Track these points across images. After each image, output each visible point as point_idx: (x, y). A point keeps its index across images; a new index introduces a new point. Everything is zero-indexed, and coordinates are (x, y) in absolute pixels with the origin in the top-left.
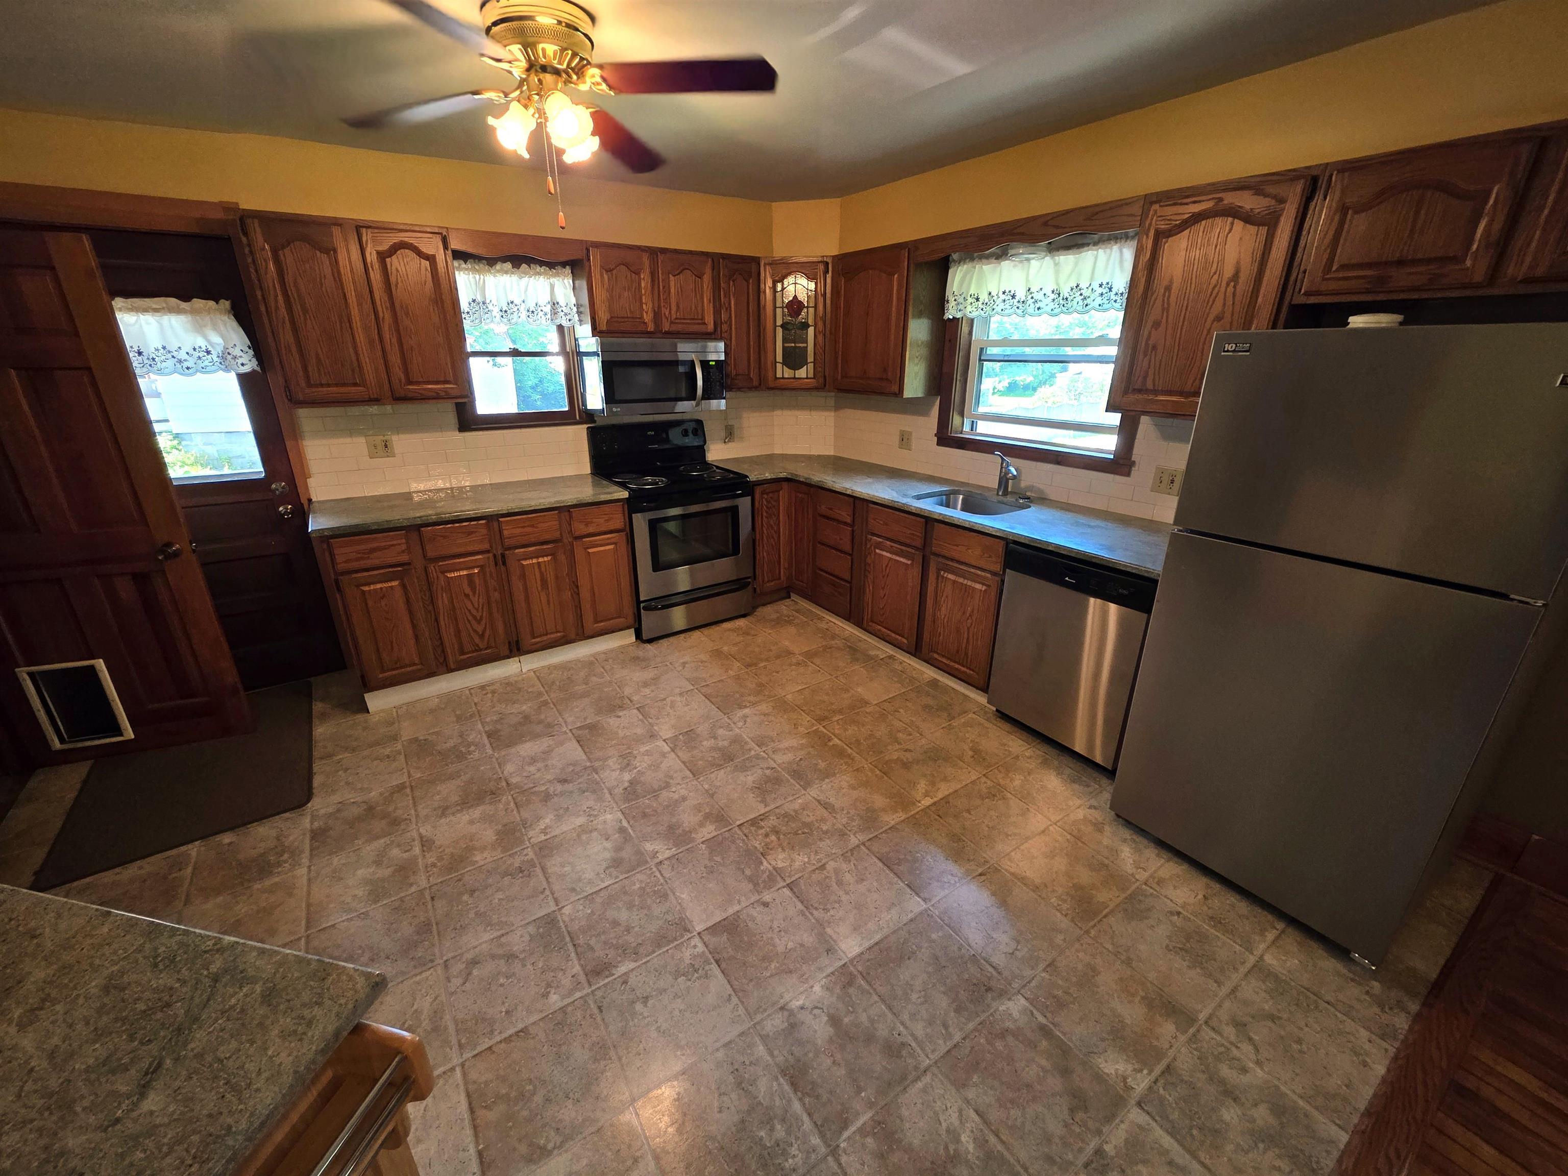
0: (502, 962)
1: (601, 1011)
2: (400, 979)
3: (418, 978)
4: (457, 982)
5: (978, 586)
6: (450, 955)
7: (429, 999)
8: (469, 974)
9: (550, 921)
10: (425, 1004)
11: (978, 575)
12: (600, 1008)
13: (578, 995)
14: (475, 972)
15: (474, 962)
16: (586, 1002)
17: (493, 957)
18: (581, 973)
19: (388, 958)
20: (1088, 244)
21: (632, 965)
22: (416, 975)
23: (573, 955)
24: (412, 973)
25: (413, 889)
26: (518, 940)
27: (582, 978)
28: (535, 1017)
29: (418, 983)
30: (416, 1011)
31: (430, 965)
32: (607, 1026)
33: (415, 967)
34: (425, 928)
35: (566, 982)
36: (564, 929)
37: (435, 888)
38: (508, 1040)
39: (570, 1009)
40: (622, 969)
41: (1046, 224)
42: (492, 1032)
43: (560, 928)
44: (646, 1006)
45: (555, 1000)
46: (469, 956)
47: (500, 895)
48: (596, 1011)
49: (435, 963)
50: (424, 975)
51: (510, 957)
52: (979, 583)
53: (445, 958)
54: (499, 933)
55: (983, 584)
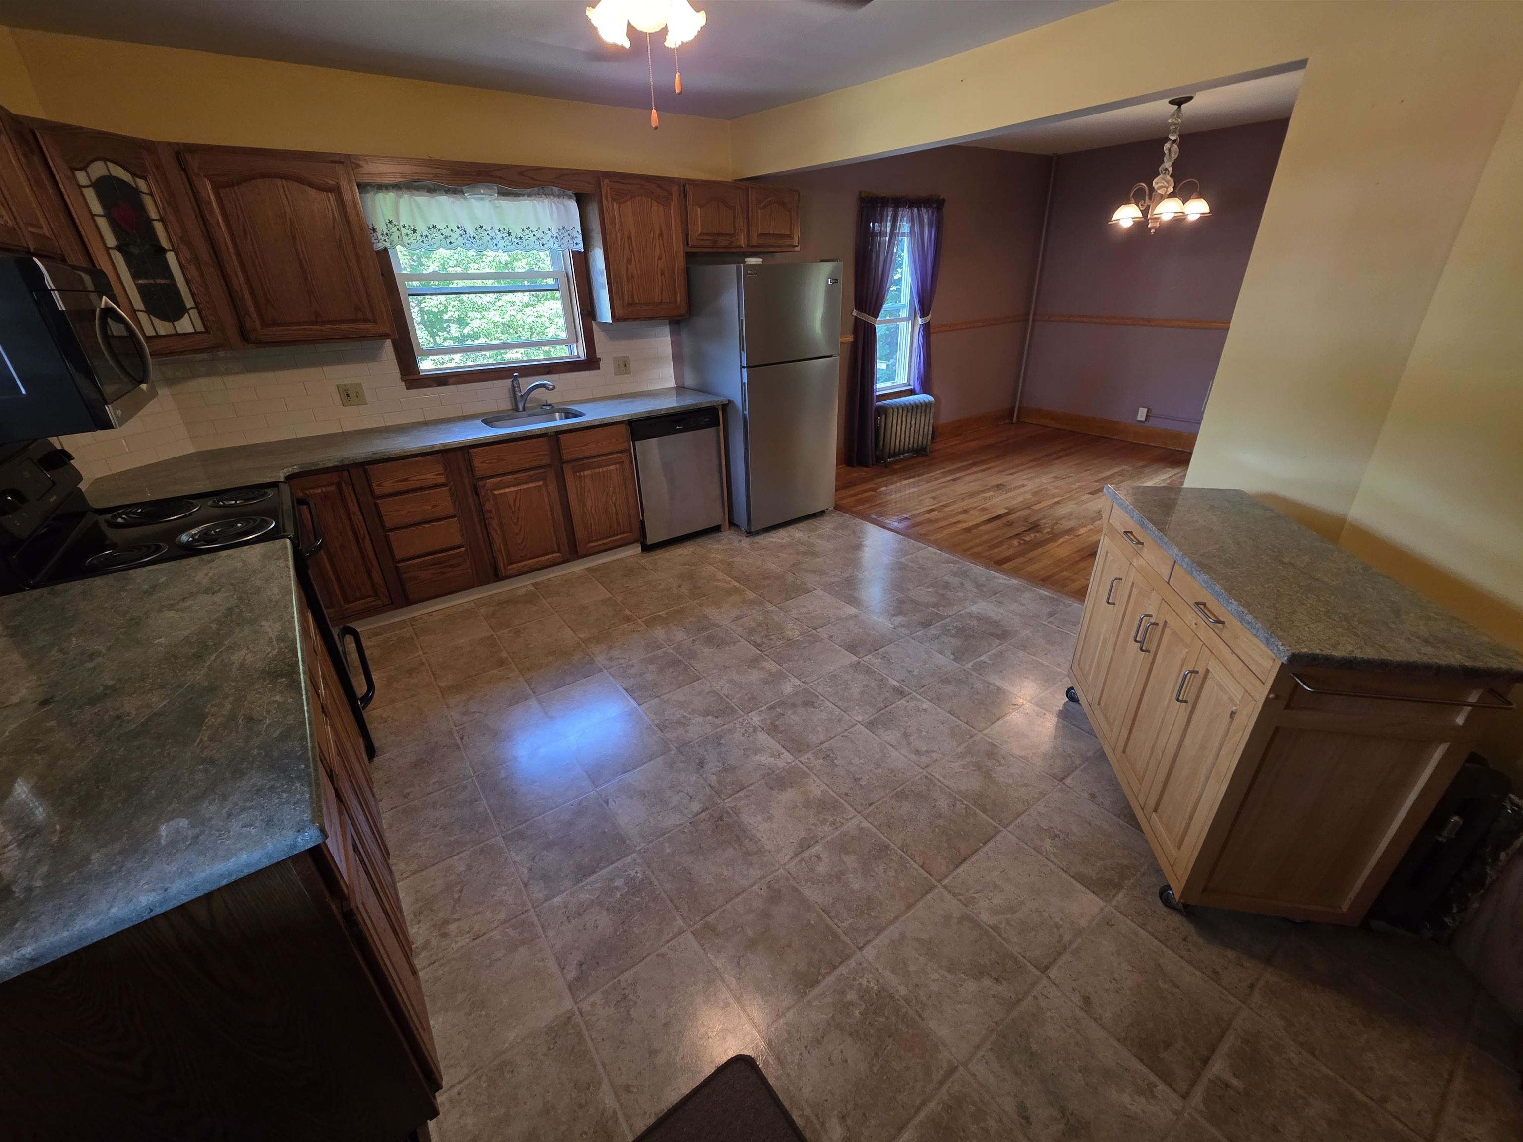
0: (912, 738)
2: (947, 789)
3: (941, 779)
4: (934, 756)
5: (613, 467)
6: (917, 768)
7: (953, 765)
8: (927, 752)
9: (871, 725)
10: (957, 766)
11: (611, 459)
14: (924, 749)
15: (917, 752)
17: (909, 744)
19: (934, 807)
22: (940, 781)
23: (893, 706)
24: (940, 784)
26: (891, 736)
29: (945, 777)
30: (964, 768)
31: (929, 776)
33: (934, 785)
34: (901, 796)
36: (876, 715)
42: (957, 726)
43: (875, 718)
46: (913, 757)
47: (856, 761)
49: (926, 774)
50: (937, 775)
51: (906, 735)
53: (921, 770)
54: (888, 747)
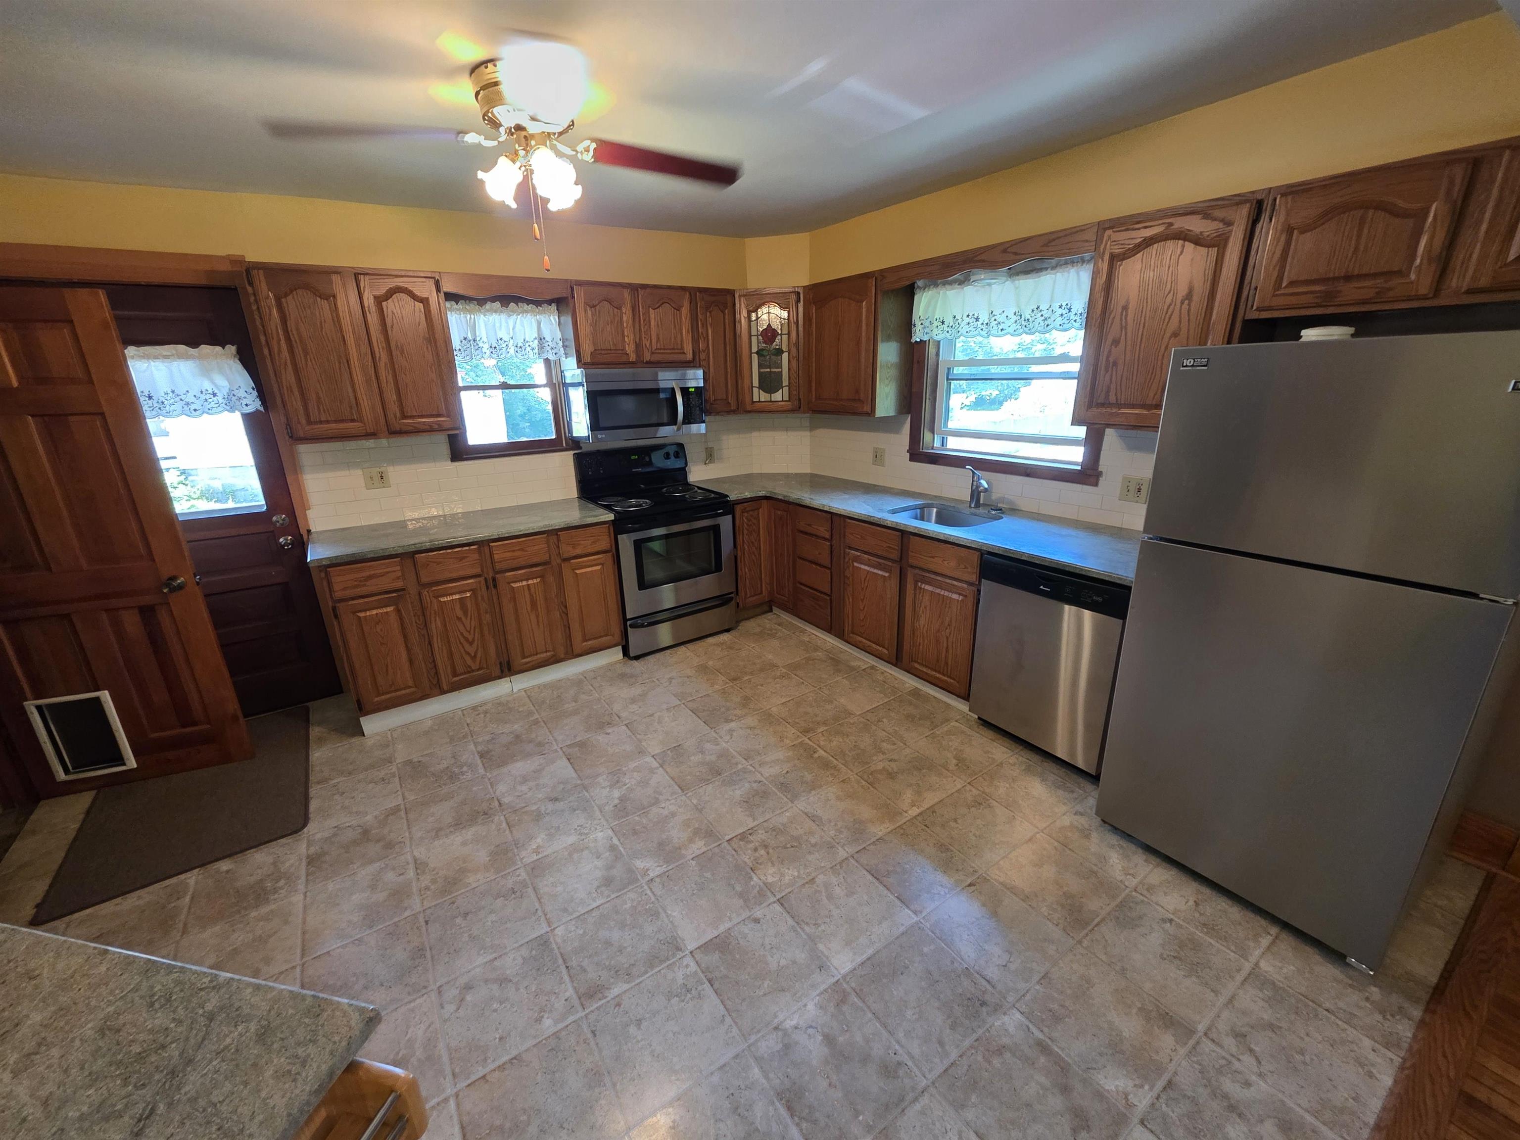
0: (495, 987)
1: (595, 1035)
2: (395, 1006)
3: (412, 1005)
4: (450, 1008)
5: (955, 596)
7: (423, 1027)
8: (462, 1000)
9: (543, 942)
10: (419, 1032)
11: (954, 585)
12: (593, 1032)
13: (571, 1019)
14: (469, 998)
15: (468, 987)
16: (579, 1026)
17: (486, 981)
18: (575, 996)
19: (382, 985)
20: (1046, 269)
21: (626, 986)
22: (410, 1002)
23: (566, 978)
24: (406, 1000)
25: (407, 913)
26: (511, 963)
27: (576, 1002)
28: (530, 1043)
29: (412, 1010)
30: (409, 1040)
31: (424, 991)
32: (600, 1051)
33: (409, 993)
34: (419, 953)
35: (559, 1005)
36: (556, 951)
37: (428, 912)
38: (501, 1068)
39: (564, 1033)
40: (615, 991)
41: (1005, 251)
42: (485, 1059)
43: (552, 950)
44: (639, 1028)
45: (548, 1025)
46: (462, 981)
47: (493, 917)
48: (590, 1035)
49: (429, 989)
50: (418, 1001)
51: (503, 981)
52: (956, 593)
53: (438, 984)
54: (494, 955)
55: (960, 594)
